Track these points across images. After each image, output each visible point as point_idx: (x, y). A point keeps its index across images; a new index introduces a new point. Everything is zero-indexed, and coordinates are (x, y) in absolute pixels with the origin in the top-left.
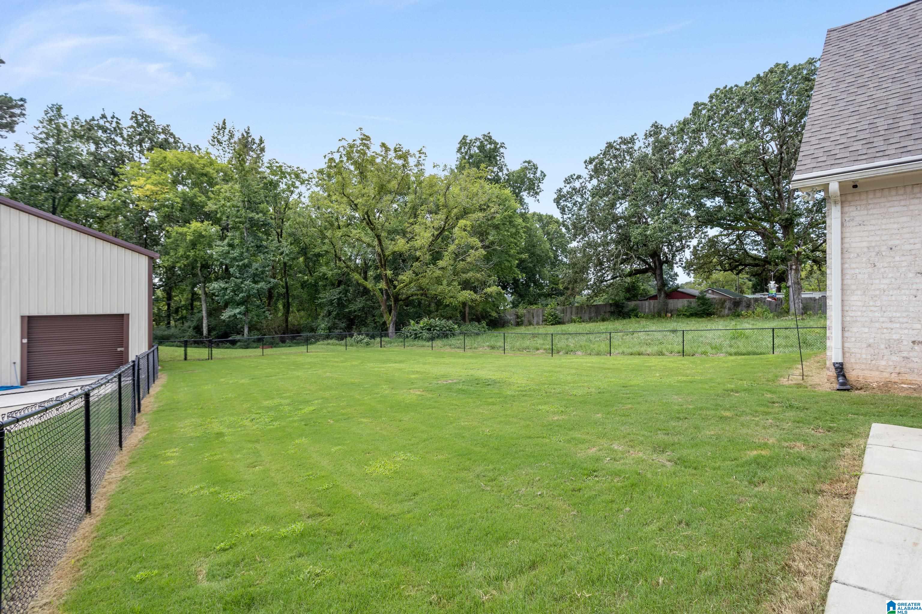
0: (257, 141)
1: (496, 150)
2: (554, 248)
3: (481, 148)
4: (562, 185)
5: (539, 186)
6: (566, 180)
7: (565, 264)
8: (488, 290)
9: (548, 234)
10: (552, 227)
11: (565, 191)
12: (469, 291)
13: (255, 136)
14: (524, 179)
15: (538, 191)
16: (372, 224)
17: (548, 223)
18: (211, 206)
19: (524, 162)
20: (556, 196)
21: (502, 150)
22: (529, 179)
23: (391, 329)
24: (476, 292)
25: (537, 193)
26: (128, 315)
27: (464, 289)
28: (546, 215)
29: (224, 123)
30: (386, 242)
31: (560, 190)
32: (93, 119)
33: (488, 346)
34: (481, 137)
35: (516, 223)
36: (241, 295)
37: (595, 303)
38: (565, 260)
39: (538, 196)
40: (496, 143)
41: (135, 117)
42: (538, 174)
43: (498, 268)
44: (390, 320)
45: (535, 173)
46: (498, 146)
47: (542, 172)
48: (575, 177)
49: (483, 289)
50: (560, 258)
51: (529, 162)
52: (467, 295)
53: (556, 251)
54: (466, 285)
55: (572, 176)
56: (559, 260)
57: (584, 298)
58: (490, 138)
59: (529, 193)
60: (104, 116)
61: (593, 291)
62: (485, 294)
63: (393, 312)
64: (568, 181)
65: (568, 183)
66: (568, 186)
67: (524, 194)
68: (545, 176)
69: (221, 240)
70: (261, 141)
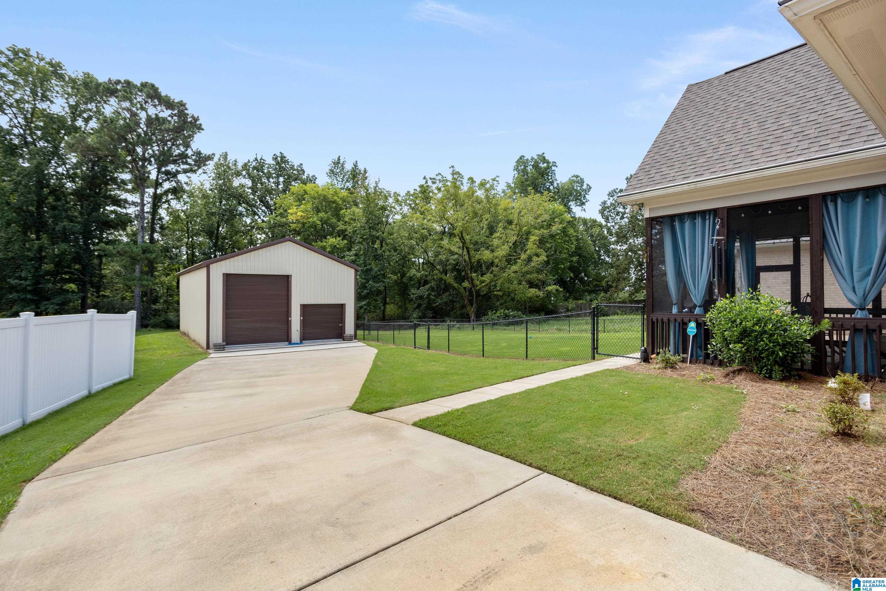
0: (362, 172)
1: (548, 167)
2: (597, 249)
3: (536, 166)
4: (606, 198)
5: (585, 197)
6: (610, 193)
7: (607, 263)
8: (550, 288)
9: (592, 236)
10: (596, 231)
11: (608, 203)
12: (534, 289)
13: (361, 167)
14: (572, 191)
15: (584, 201)
16: (464, 239)
17: (592, 227)
18: (341, 226)
19: (573, 177)
20: (601, 208)
21: (553, 168)
22: (576, 190)
23: (473, 317)
24: (539, 289)
25: (583, 204)
26: (345, 304)
27: (530, 287)
28: (590, 219)
29: (339, 159)
30: (472, 252)
31: (604, 203)
32: (249, 161)
33: (556, 329)
34: (536, 158)
35: (569, 233)
36: (365, 291)
37: (636, 299)
38: (607, 259)
39: (584, 207)
40: (548, 162)
41: (275, 158)
42: (585, 187)
43: (555, 270)
44: (472, 310)
45: (582, 185)
46: (550, 165)
47: (588, 185)
48: (617, 191)
49: (545, 288)
50: (603, 257)
51: (577, 177)
52: (533, 291)
53: (599, 251)
54: (532, 285)
55: (614, 189)
56: (602, 259)
57: (627, 295)
58: (544, 158)
59: (576, 203)
60: (256, 159)
61: (635, 289)
62: (547, 291)
63: (474, 305)
64: (611, 194)
65: (612, 196)
66: (612, 198)
67: (572, 204)
68: (590, 188)
69: (348, 251)
70: (365, 171)
